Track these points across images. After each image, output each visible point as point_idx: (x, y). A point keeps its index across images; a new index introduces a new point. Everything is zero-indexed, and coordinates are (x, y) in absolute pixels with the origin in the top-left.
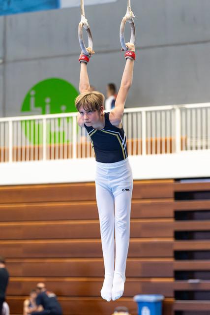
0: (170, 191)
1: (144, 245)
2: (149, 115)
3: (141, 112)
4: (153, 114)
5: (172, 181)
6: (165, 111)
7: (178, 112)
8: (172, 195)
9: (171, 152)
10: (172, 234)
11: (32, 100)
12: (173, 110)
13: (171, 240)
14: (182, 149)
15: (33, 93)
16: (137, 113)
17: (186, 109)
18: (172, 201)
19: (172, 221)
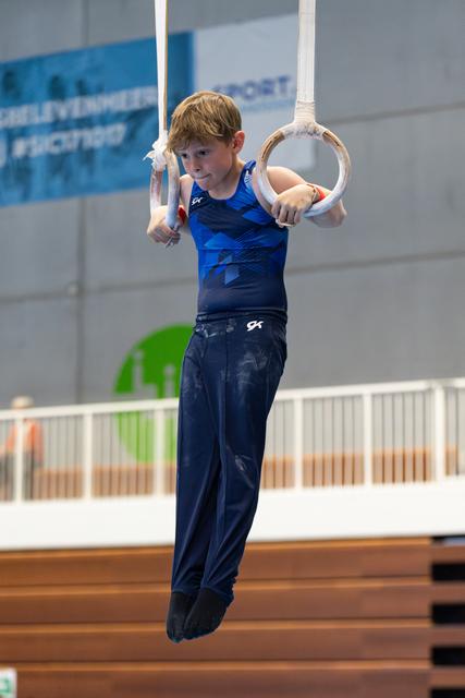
0: (424, 563)
1: (369, 677)
2: (378, 401)
3: (360, 397)
4: (388, 401)
5: (427, 543)
6: (413, 393)
7: (439, 396)
8: (426, 570)
9: (425, 479)
10: (426, 653)
11: (138, 371)
12: (430, 391)
13: (425, 666)
14: (448, 473)
15: (139, 355)
16: (353, 398)
17: (456, 391)
18: (426, 583)
19: (426, 625)
